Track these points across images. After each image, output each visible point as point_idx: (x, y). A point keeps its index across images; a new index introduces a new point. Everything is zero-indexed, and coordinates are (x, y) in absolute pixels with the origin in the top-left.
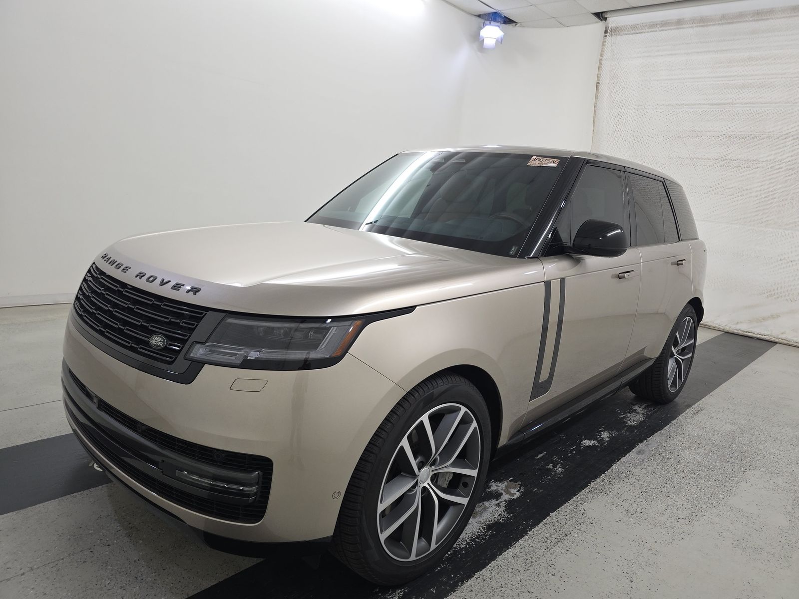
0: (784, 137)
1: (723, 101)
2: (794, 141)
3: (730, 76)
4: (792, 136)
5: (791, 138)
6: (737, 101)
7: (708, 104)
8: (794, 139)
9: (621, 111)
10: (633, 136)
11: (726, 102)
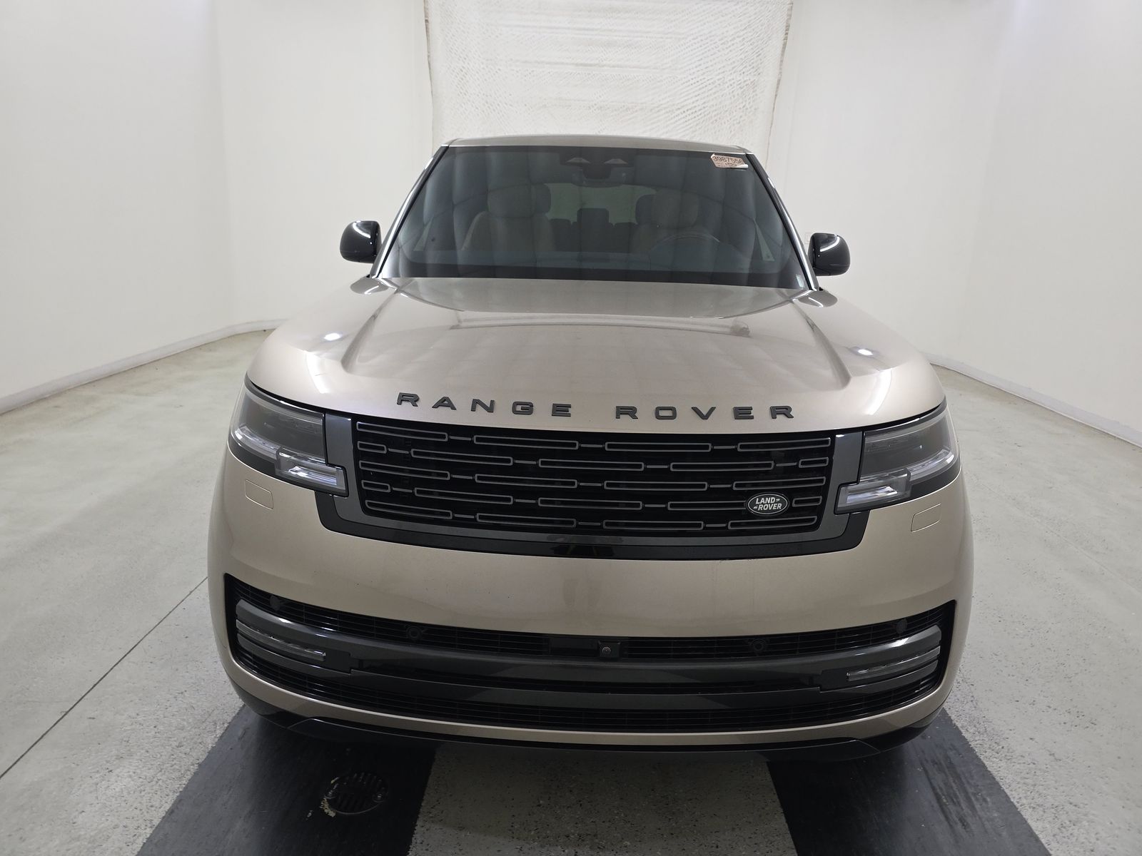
0: (657, 109)
1: (589, 62)
2: (667, 115)
3: (593, 30)
4: (665, 108)
5: (664, 111)
6: (605, 62)
7: (573, 64)
8: (667, 112)
9: (464, 66)
10: (487, 103)
11: (592, 62)
